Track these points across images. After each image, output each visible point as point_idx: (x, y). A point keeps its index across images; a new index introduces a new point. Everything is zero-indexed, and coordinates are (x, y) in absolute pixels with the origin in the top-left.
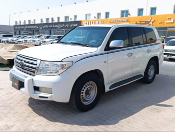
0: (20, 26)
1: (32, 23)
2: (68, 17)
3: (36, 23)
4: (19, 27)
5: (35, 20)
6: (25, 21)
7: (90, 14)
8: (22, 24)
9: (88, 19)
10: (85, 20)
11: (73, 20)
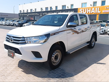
0: (24, 13)
1: (33, 11)
2: (65, 6)
3: (37, 11)
4: (23, 15)
5: (36, 9)
6: (28, 10)
7: (86, 3)
8: (25, 12)
9: (84, 7)
10: (81, 7)
11: (70, 8)
